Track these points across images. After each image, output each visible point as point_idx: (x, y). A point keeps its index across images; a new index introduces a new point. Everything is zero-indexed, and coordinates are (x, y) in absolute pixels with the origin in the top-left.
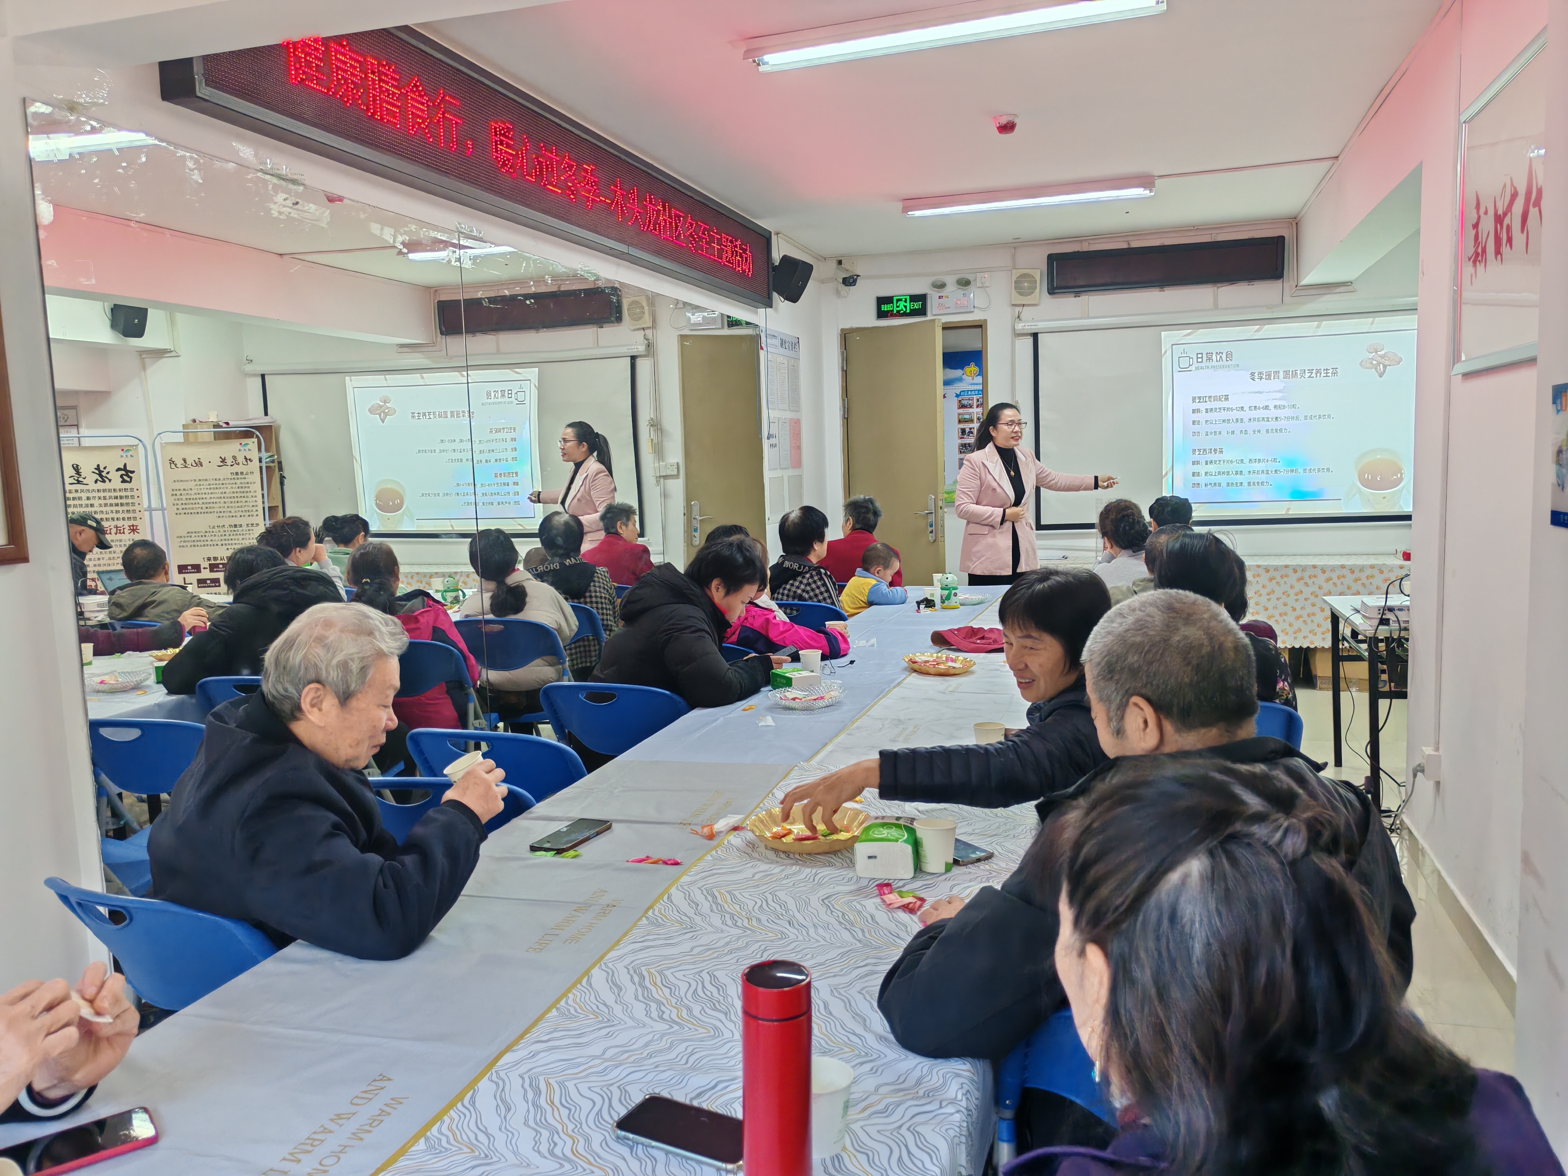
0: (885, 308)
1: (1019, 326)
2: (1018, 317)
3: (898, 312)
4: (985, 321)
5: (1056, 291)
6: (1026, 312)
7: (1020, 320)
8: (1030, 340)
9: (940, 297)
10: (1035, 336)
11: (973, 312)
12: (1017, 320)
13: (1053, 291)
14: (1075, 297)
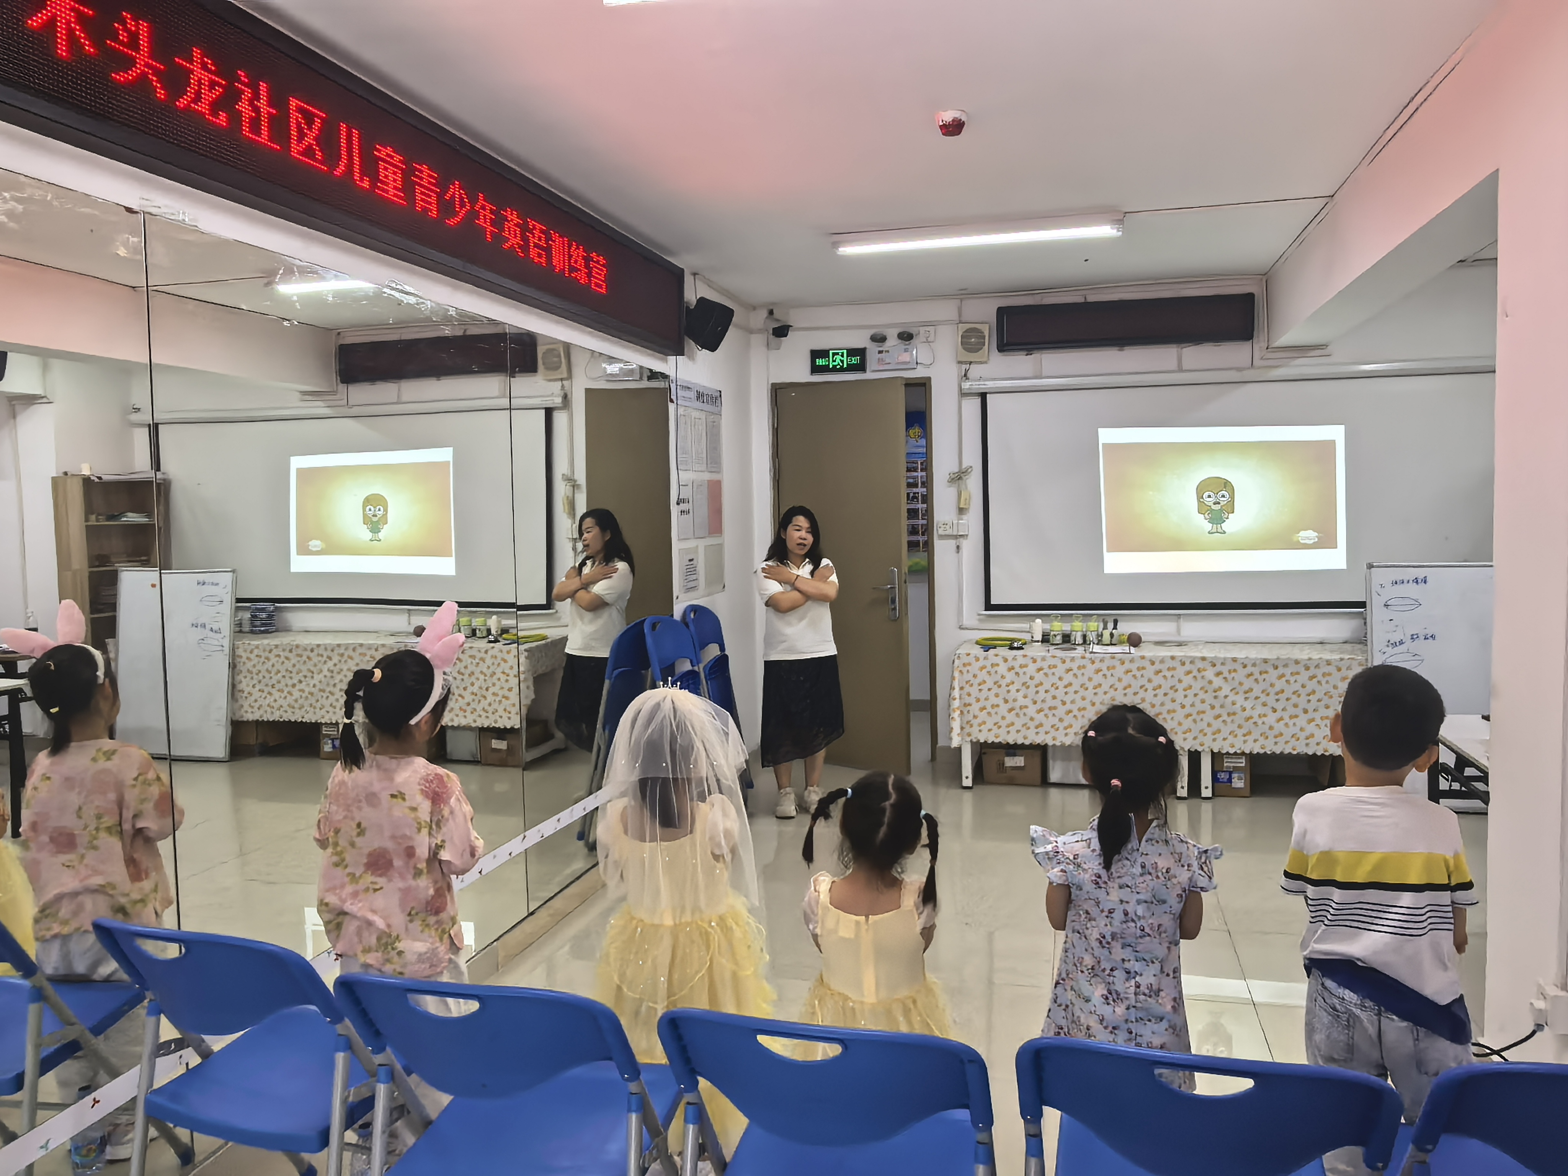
0: (820, 362)
1: (966, 385)
2: (965, 375)
3: (834, 366)
4: (929, 379)
5: (1006, 348)
6: (975, 371)
7: (967, 378)
8: (978, 401)
9: (880, 352)
10: (983, 396)
11: (916, 368)
12: (964, 378)
13: (1004, 347)
14: (1027, 355)
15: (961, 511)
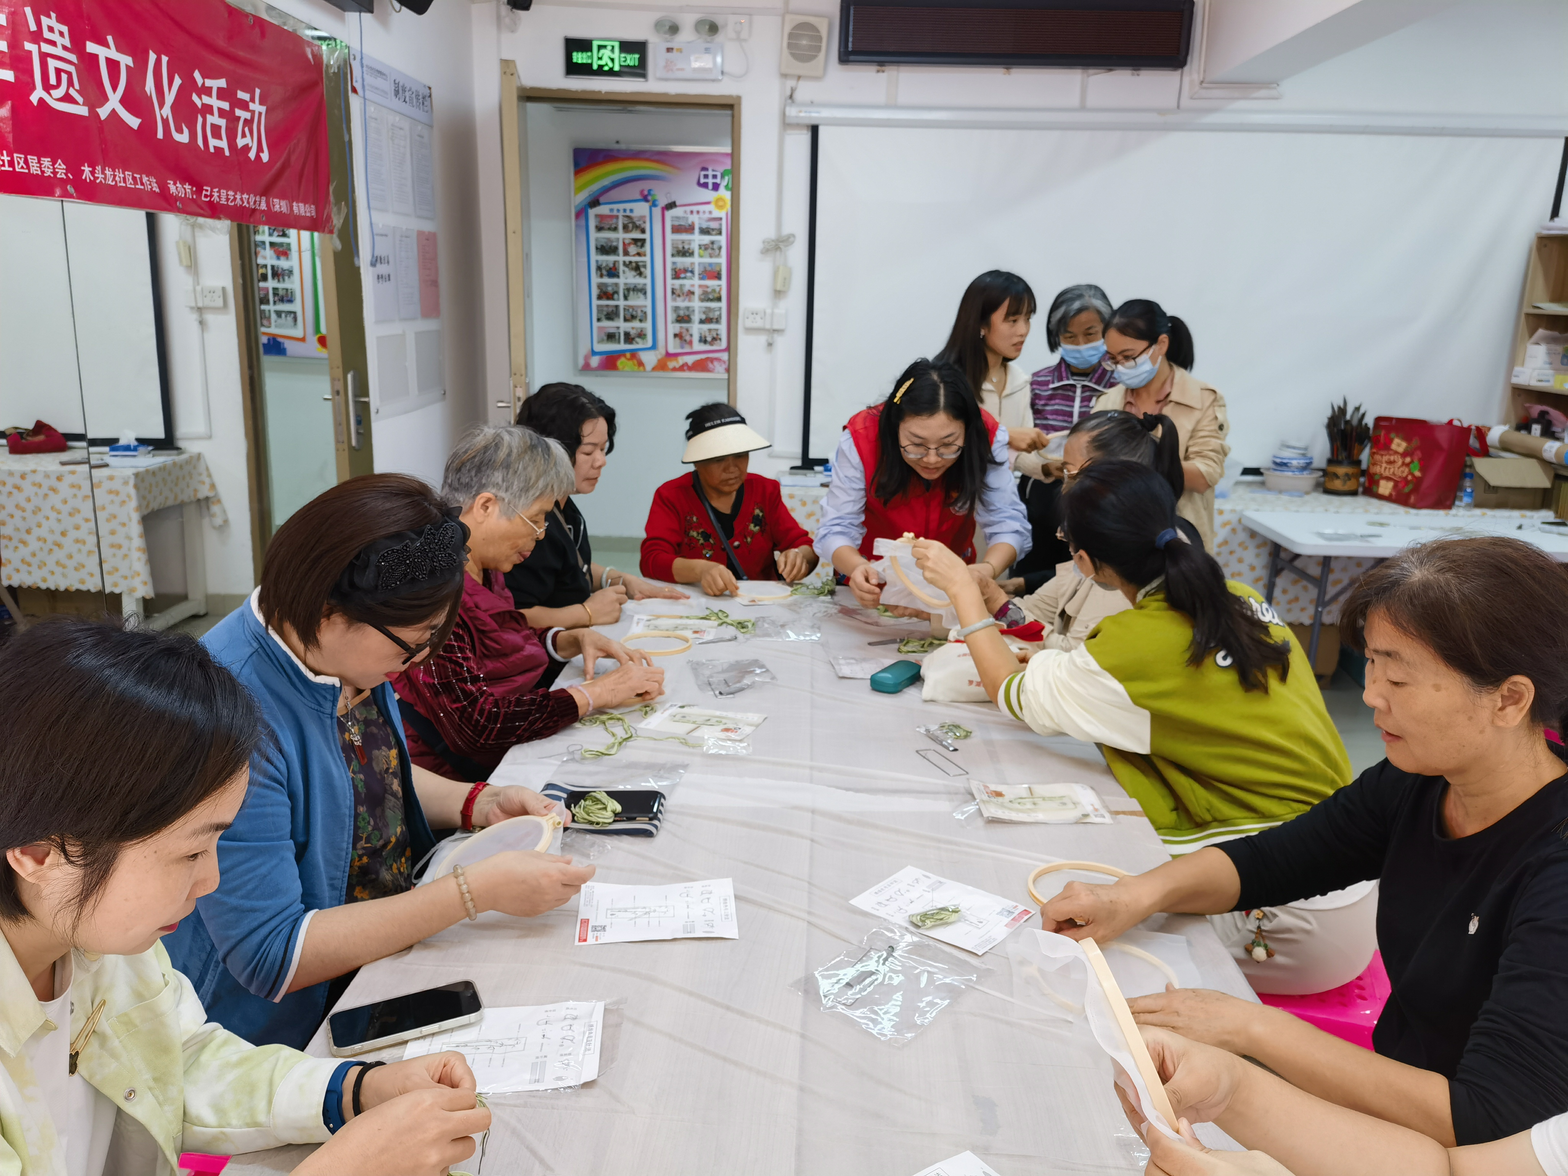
0: (579, 58)
1: (792, 112)
2: (791, 97)
3: (601, 67)
4: (739, 98)
5: (852, 58)
6: (805, 91)
7: (793, 102)
8: (805, 138)
9: (669, 50)
10: (815, 130)
11: (719, 81)
12: (789, 101)
13: (846, 57)
14: (878, 71)
15: (778, 293)
